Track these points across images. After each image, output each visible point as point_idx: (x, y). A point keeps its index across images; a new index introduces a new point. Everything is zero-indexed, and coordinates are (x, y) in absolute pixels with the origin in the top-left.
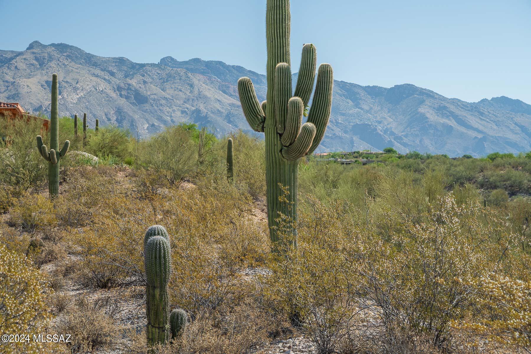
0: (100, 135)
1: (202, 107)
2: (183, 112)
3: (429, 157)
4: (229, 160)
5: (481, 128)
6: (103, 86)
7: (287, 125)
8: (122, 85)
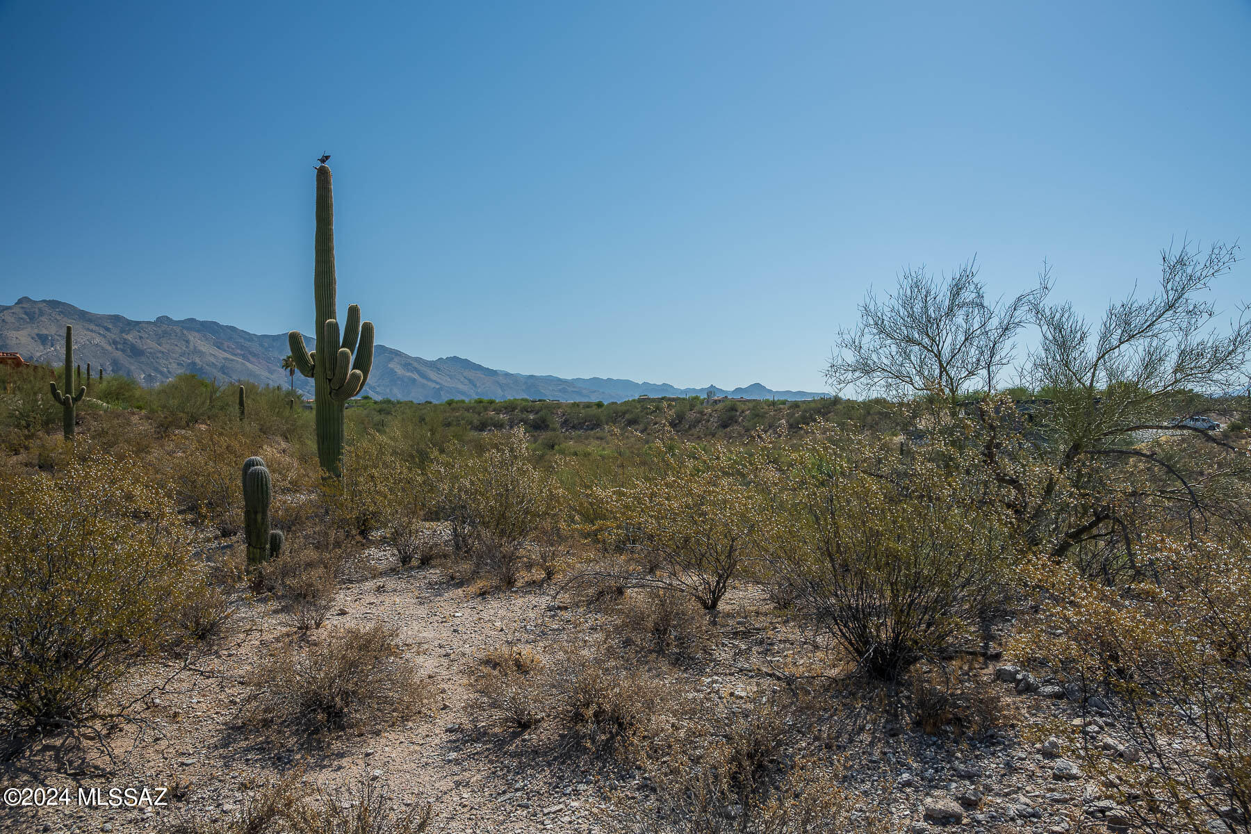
0: (105, 383)
1: (197, 360)
2: (178, 364)
3: (399, 402)
4: (241, 403)
5: (439, 380)
6: (97, 340)
7: (336, 372)
8: (118, 339)
